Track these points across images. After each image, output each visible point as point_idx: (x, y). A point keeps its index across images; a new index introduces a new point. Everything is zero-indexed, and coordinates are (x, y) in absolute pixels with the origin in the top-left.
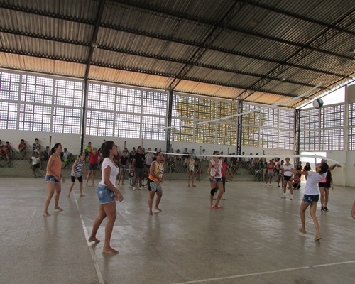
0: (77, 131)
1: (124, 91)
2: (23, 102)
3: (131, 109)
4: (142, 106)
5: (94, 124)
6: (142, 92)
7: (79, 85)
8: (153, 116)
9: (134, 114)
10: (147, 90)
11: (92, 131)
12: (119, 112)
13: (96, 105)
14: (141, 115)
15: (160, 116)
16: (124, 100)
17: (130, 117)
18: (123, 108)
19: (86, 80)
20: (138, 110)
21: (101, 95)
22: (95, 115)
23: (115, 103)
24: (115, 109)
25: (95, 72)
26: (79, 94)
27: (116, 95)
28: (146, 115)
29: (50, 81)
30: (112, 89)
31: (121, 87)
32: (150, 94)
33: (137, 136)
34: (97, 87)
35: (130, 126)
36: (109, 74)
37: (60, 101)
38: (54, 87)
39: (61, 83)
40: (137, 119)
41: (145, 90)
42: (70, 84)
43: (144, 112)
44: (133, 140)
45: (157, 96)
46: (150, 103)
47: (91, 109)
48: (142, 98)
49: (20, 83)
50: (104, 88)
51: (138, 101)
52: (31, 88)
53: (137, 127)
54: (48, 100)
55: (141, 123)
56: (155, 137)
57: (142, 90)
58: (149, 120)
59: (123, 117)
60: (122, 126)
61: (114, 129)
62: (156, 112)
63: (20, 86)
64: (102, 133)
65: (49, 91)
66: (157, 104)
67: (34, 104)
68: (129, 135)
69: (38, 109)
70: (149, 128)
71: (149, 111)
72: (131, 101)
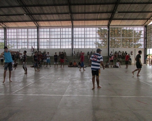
0: (36, 47)
1: (53, 30)
2: (18, 39)
3: (56, 37)
4: (61, 35)
7: (36, 30)
8: (65, 38)
9: (57, 38)
10: (62, 28)
11: (42, 47)
12: (52, 39)
13: (42, 37)
14: (61, 38)
15: (69, 38)
16: (53, 33)
17: (56, 40)
18: (53, 37)
19: (38, 27)
21: (44, 33)
22: (42, 40)
23: (50, 35)
24: (50, 37)
25: (41, 24)
26: (36, 33)
27: (50, 32)
29: (26, 30)
30: (48, 30)
31: (52, 28)
32: (64, 29)
33: (59, 47)
34: (42, 30)
35: (56, 44)
36: (46, 24)
37: (30, 37)
38: (27, 32)
39: (30, 30)
40: (59, 40)
41: (61, 28)
42: (33, 30)
44: (58, 49)
45: (67, 29)
46: (64, 33)
47: (41, 39)
48: (61, 31)
49: (17, 32)
50: (45, 30)
51: (59, 33)
52: (20, 34)
53: (59, 44)
54: (26, 37)
55: (61, 42)
56: (67, 47)
57: (60, 28)
58: (64, 40)
59: (53, 40)
60: (53, 44)
61: (50, 45)
62: (67, 37)
63: (17, 33)
64: (45, 47)
65: (26, 34)
66: (67, 33)
67: (22, 39)
68: (56, 47)
69: (23, 40)
70: (64, 44)
71: (64, 36)
72: (56, 33)
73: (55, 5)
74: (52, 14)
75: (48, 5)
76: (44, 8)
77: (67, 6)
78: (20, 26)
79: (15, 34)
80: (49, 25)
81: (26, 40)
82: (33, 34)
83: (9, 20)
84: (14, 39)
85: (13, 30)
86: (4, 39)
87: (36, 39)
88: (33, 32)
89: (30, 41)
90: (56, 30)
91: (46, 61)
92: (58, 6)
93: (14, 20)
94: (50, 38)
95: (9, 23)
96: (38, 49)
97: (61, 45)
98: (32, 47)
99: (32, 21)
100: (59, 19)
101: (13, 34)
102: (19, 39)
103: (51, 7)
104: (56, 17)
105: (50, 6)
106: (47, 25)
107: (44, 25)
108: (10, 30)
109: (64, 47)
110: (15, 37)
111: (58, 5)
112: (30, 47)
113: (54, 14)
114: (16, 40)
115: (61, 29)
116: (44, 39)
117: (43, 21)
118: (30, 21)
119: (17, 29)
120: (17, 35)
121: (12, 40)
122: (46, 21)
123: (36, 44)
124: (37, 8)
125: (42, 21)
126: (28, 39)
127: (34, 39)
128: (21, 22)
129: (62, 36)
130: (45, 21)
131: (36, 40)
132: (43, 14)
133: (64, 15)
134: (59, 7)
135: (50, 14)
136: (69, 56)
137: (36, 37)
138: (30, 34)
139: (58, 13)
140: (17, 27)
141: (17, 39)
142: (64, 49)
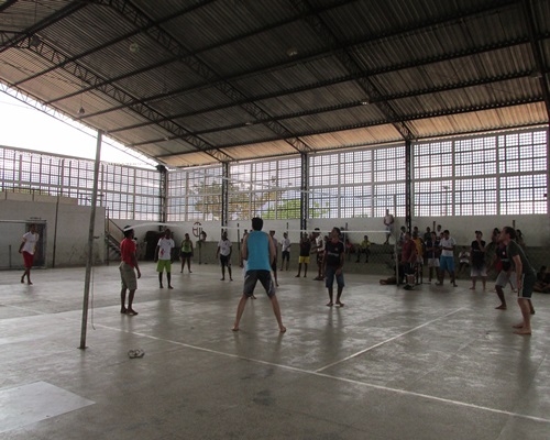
0: (402, 213)
1: (465, 144)
2: (342, 185)
3: (479, 170)
4: (498, 161)
5: (425, 199)
6: (497, 139)
7: (402, 150)
8: (519, 174)
9: (484, 176)
10: (505, 134)
11: (422, 212)
12: (461, 178)
13: (425, 174)
14: (498, 176)
15: (533, 173)
16: (466, 158)
17: (478, 184)
18: (467, 171)
19: (409, 141)
20: (491, 169)
21: (432, 161)
22: (425, 186)
23: (454, 165)
24: (454, 173)
25: (422, 127)
26: (402, 163)
28: (507, 175)
29: (367, 155)
30: (447, 146)
31: (461, 139)
32: (512, 139)
33: (491, 211)
34: (424, 148)
35: (479, 197)
36: (441, 124)
37: (381, 178)
38: (373, 160)
39: (381, 153)
40: (491, 183)
41: (501, 134)
42: (391, 152)
43: (502, 171)
44: (486, 217)
45: (526, 138)
46: (512, 153)
47: (420, 180)
48: (497, 148)
49: (339, 163)
50: (436, 147)
51: (491, 155)
52: (349, 168)
53: (492, 196)
54: (368, 178)
55: (498, 189)
56: (527, 209)
57: (497, 135)
58: (513, 182)
59: (466, 184)
60: (467, 197)
61: (454, 204)
62: (526, 166)
63: (339, 167)
64: (436, 213)
65: (368, 166)
66: (526, 152)
67: (353, 185)
68: (479, 211)
69: (358, 190)
70: (513, 196)
71: (512, 167)
72: (478, 156)
73: (474, 51)
74: (461, 85)
75: (447, 57)
76: (430, 69)
77: (524, 46)
78: (349, 142)
79: (335, 170)
80: (450, 129)
81: (367, 189)
82: (391, 165)
83: (316, 126)
84: (330, 186)
85: (326, 159)
86: (302, 188)
87: (401, 182)
88: (392, 160)
89: (381, 189)
90: (478, 143)
91: (437, 263)
92: (486, 53)
93: (332, 126)
94: (453, 178)
95: (315, 136)
96: (408, 218)
97: (498, 203)
98: (387, 211)
99: (388, 123)
100: (491, 103)
101: (326, 170)
102: (345, 185)
103: (457, 60)
104: (477, 94)
105: (455, 56)
106: (442, 130)
107: (432, 131)
108: (318, 159)
109: (513, 210)
110: (334, 181)
111: (485, 50)
112: (381, 213)
113: (469, 85)
114: (335, 191)
115: (501, 138)
116: (430, 180)
117: (429, 117)
118: (380, 124)
119: (339, 153)
120: (339, 174)
121: (325, 191)
122: (438, 115)
123: (402, 200)
124: (406, 73)
125: (425, 117)
126: (373, 184)
127: (396, 182)
128: (351, 128)
129: (502, 164)
130: (434, 116)
131: (402, 188)
132: (429, 92)
133: (513, 83)
134: (491, 56)
135: (453, 88)
136: (534, 248)
137: (402, 175)
138: (381, 165)
139: (485, 81)
140: (340, 145)
141: (339, 186)
142: (514, 219)
